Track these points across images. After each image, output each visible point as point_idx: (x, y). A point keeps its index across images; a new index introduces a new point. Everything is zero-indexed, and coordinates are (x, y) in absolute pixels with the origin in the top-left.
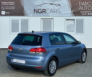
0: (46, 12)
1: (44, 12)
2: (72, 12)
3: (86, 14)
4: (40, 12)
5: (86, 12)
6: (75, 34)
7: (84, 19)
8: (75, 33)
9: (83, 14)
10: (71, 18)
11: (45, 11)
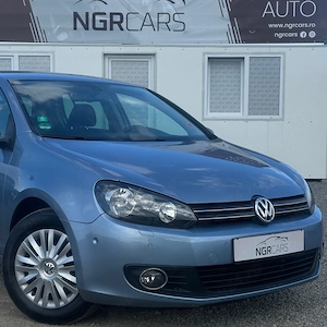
0: (124, 25)
1: (115, 26)
2: (233, 25)
3: (291, 35)
4: (101, 25)
5: (291, 26)
6: (247, 120)
7: (284, 54)
8: (246, 116)
9: (280, 35)
10: (229, 50)
11: (119, 23)
